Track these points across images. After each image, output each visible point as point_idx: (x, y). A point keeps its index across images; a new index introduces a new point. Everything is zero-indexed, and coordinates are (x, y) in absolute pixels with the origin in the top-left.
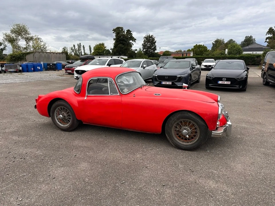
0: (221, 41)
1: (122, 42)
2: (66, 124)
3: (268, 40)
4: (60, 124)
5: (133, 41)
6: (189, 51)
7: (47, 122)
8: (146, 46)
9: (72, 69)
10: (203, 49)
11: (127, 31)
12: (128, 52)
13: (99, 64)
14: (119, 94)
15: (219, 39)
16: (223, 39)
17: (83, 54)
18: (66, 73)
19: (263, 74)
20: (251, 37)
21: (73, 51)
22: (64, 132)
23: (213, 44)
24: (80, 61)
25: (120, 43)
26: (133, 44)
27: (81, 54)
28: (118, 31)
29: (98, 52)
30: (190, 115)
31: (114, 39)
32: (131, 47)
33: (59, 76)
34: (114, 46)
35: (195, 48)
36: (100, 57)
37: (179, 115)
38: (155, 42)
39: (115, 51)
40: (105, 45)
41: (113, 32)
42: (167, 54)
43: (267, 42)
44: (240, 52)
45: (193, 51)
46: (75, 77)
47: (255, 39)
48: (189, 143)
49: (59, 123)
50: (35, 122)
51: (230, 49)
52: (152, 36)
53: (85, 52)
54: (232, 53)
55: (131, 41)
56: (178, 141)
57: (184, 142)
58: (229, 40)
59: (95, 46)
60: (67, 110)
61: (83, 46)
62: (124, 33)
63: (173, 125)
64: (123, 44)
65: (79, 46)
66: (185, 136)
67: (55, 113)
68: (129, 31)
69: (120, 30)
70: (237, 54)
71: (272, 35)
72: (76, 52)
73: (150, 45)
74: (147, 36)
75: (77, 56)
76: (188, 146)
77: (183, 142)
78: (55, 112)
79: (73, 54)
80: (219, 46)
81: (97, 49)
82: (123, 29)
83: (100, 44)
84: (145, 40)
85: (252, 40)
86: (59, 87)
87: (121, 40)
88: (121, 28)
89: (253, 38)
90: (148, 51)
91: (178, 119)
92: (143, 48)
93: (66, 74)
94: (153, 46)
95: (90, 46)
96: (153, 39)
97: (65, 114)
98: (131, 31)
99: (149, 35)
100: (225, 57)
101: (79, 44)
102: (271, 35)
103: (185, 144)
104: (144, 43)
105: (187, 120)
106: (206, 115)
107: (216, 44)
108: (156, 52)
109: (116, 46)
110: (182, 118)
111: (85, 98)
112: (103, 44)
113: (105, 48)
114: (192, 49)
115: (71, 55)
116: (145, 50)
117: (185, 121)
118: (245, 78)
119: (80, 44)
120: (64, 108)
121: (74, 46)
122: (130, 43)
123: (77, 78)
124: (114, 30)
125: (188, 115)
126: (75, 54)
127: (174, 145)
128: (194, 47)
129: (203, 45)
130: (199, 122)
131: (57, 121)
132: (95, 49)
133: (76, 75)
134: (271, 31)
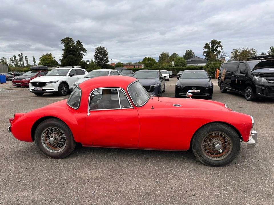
0: (166, 54)
1: (72, 53)
2: (57, 149)
3: (205, 53)
4: (49, 150)
5: (84, 52)
6: (140, 63)
7: (22, 148)
8: (98, 57)
9: (22, 81)
10: (152, 62)
11: (76, 42)
12: (79, 63)
13: (58, 74)
14: (132, 107)
15: (164, 52)
16: (168, 53)
17: (25, 65)
18: (14, 85)
19: (220, 82)
20: (191, 51)
21: (13, 62)
22: (56, 160)
23: (160, 57)
24: (30, 72)
25: (70, 54)
26: (84, 55)
27: (24, 65)
28: (67, 41)
29: (45, 63)
30: (222, 126)
31: (63, 49)
32: (82, 58)
33: (6, 89)
34: (63, 57)
35: (145, 61)
36: (58, 67)
37: (210, 127)
38: (107, 54)
39: (65, 61)
40: (53, 56)
41: (62, 42)
42: (119, 66)
43: (205, 55)
44: (184, 64)
45: (144, 63)
46: (31, 90)
47: (194, 53)
48: (220, 158)
49: (47, 149)
50: (5, 149)
51: (175, 61)
52: (103, 48)
53: (28, 63)
54: (178, 65)
55: (82, 52)
56: (208, 157)
57: (215, 158)
58: (173, 53)
59: (41, 56)
60: (60, 130)
61: (26, 57)
62: (74, 44)
63: (202, 139)
64: (74, 55)
65: (21, 56)
66: (218, 151)
67: (42, 136)
68: (78, 42)
69: (69, 41)
70: (182, 66)
71: (208, 50)
72: (17, 62)
73: (102, 56)
74: (99, 48)
75: (19, 68)
76: (220, 161)
77: (213, 157)
78: (42, 134)
79: (13, 65)
80: (165, 59)
81: (43, 60)
82: (72, 40)
83: (47, 55)
84: (96, 51)
85: (192, 54)
86: (12, 102)
87: (70, 51)
88: (70, 39)
89: (193, 52)
90: (100, 62)
91: (208, 132)
92: (95, 59)
93: (14, 87)
94: (105, 58)
95: (33, 57)
96: (105, 51)
97: (57, 137)
98: (81, 42)
99: (101, 47)
100: (173, 68)
101: (20, 55)
103: (216, 159)
104: (96, 55)
105: (218, 132)
106: (240, 125)
107: (162, 57)
108: (108, 63)
109: (65, 57)
110: (213, 131)
111: (88, 114)
112: (51, 55)
113: (54, 59)
114: (142, 61)
115: (11, 66)
116: (97, 61)
117: (215, 134)
118: (212, 86)
119: (22, 54)
120: (56, 129)
121: (15, 56)
122: (81, 54)
123: (33, 91)
124: (63, 41)
125: (219, 127)
126: (16, 65)
127: (203, 162)
128: (144, 59)
129: (152, 58)
130: (232, 133)
131: (44, 146)
132: (42, 60)
133: (32, 87)
134: (207, 46)
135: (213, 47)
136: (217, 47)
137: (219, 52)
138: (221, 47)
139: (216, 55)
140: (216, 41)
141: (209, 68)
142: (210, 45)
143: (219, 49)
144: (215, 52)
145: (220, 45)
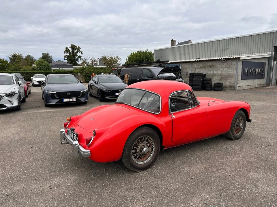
0: (19, 56)
3: (66, 58)
10: (4, 64)
14: (196, 106)
15: (15, 53)
16: (21, 54)
20: (48, 54)
43: (66, 60)
44: (49, 68)
47: (51, 56)
51: (38, 65)
54: (42, 68)
58: (27, 55)
70: (47, 70)
85: (49, 57)
102: (68, 53)
111: (174, 117)
120: (144, 138)
129: (3, 59)
134: (67, 50)
135: (73, 51)
136: (77, 52)
137: (80, 57)
138: (81, 52)
139: (77, 60)
140: (76, 46)
141: (85, 73)
142: (71, 50)
143: (79, 54)
144: (76, 57)
145: (80, 50)
